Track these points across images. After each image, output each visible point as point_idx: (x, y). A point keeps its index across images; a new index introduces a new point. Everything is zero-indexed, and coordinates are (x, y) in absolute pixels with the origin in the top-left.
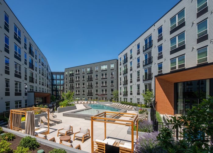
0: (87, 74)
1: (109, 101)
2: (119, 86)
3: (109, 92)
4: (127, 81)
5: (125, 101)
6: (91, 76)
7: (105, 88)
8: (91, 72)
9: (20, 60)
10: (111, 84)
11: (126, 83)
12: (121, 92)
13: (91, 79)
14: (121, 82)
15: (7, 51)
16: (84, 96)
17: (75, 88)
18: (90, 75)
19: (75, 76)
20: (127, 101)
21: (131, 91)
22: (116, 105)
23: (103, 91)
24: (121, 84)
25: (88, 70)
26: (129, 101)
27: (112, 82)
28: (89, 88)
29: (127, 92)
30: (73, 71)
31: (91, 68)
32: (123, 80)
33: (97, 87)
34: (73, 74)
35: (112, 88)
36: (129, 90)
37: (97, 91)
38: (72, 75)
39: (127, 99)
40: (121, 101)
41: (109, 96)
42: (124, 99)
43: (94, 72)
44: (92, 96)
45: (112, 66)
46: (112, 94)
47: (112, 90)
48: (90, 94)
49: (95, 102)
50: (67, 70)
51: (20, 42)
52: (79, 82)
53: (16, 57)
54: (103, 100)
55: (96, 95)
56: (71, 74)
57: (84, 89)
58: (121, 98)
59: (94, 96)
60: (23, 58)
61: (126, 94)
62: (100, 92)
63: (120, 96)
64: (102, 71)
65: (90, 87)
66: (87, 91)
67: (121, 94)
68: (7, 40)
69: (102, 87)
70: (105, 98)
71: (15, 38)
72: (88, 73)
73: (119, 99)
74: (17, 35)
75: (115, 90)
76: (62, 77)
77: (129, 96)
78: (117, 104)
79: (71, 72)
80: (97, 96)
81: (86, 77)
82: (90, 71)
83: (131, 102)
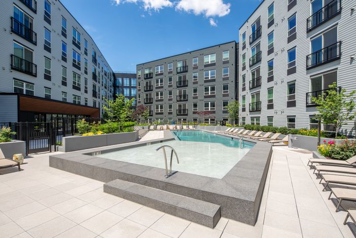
0: (178, 73)
1: (218, 125)
2: (241, 93)
3: (219, 108)
4: (259, 79)
5: (253, 124)
6: (185, 77)
7: (212, 99)
8: (185, 69)
9: (79, 69)
10: (224, 92)
11: (256, 83)
12: (244, 106)
13: (184, 84)
14: (244, 85)
15: (64, 59)
16: (171, 116)
17: (154, 102)
18: (182, 75)
19: (155, 78)
20: (258, 124)
21: (271, 101)
22: (234, 131)
23: (206, 105)
24: (244, 89)
25: (180, 65)
26: (264, 122)
27: (225, 88)
28: (181, 101)
29: (258, 103)
30: (150, 68)
31: (185, 62)
32: (249, 78)
33: (196, 98)
34: (150, 74)
35: (226, 98)
36: (264, 99)
37: (195, 105)
38: (149, 76)
39: (258, 119)
40: (244, 123)
41: (219, 116)
42: (252, 119)
43: (190, 69)
44: (187, 115)
45: (226, 56)
46: (224, 112)
47: (225, 104)
48: (182, 112)
49: (191, 127)
50: (140, 67)
51: (79, 48)
52: (161, 90)
53: (74, 65)
54: (208, 123)
55: (194, 113)
56: (147, 75)
57: (171, 102)
58: (244, 118)
59: (191, 116)
60: (82, 66)
61: (256, 108)
62: (201, 108)
63: (241, 114)
64: (206, 66)
65: (182, 99)
66: (176, 107)
67: (244, 110)
68: (64, 47)
69: (205, 97)
70: (211, 120)
71: (74, 43)
72: (179, 71)
73: (240, 121)
74: (75, 40)
75: (231, 103)
76: (134, 83)
77: (265, 113)
78: (237, 129)
79: (147, 72)
80: (196, 116)
81: (176, 78)
82: (183, 67)
83: (271, 125)
